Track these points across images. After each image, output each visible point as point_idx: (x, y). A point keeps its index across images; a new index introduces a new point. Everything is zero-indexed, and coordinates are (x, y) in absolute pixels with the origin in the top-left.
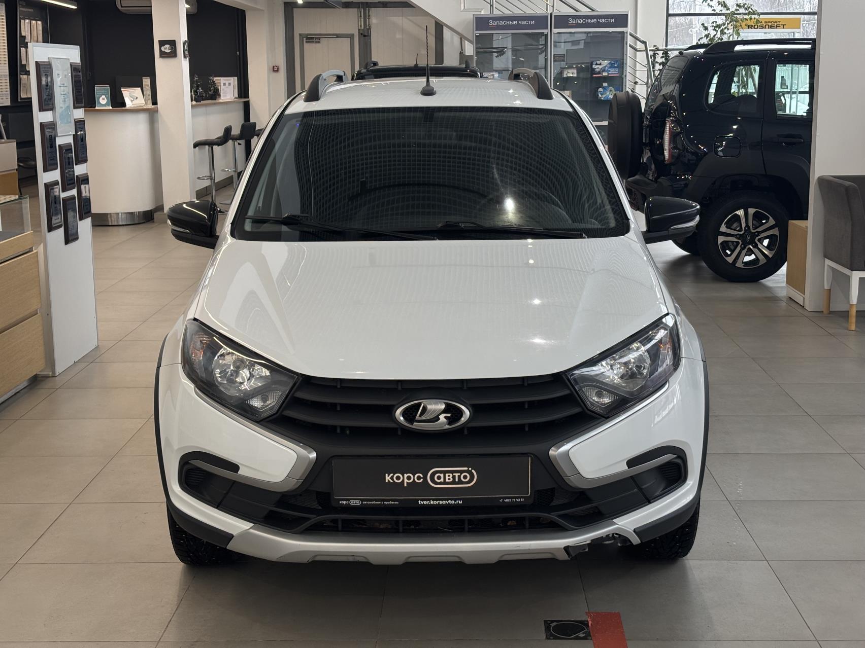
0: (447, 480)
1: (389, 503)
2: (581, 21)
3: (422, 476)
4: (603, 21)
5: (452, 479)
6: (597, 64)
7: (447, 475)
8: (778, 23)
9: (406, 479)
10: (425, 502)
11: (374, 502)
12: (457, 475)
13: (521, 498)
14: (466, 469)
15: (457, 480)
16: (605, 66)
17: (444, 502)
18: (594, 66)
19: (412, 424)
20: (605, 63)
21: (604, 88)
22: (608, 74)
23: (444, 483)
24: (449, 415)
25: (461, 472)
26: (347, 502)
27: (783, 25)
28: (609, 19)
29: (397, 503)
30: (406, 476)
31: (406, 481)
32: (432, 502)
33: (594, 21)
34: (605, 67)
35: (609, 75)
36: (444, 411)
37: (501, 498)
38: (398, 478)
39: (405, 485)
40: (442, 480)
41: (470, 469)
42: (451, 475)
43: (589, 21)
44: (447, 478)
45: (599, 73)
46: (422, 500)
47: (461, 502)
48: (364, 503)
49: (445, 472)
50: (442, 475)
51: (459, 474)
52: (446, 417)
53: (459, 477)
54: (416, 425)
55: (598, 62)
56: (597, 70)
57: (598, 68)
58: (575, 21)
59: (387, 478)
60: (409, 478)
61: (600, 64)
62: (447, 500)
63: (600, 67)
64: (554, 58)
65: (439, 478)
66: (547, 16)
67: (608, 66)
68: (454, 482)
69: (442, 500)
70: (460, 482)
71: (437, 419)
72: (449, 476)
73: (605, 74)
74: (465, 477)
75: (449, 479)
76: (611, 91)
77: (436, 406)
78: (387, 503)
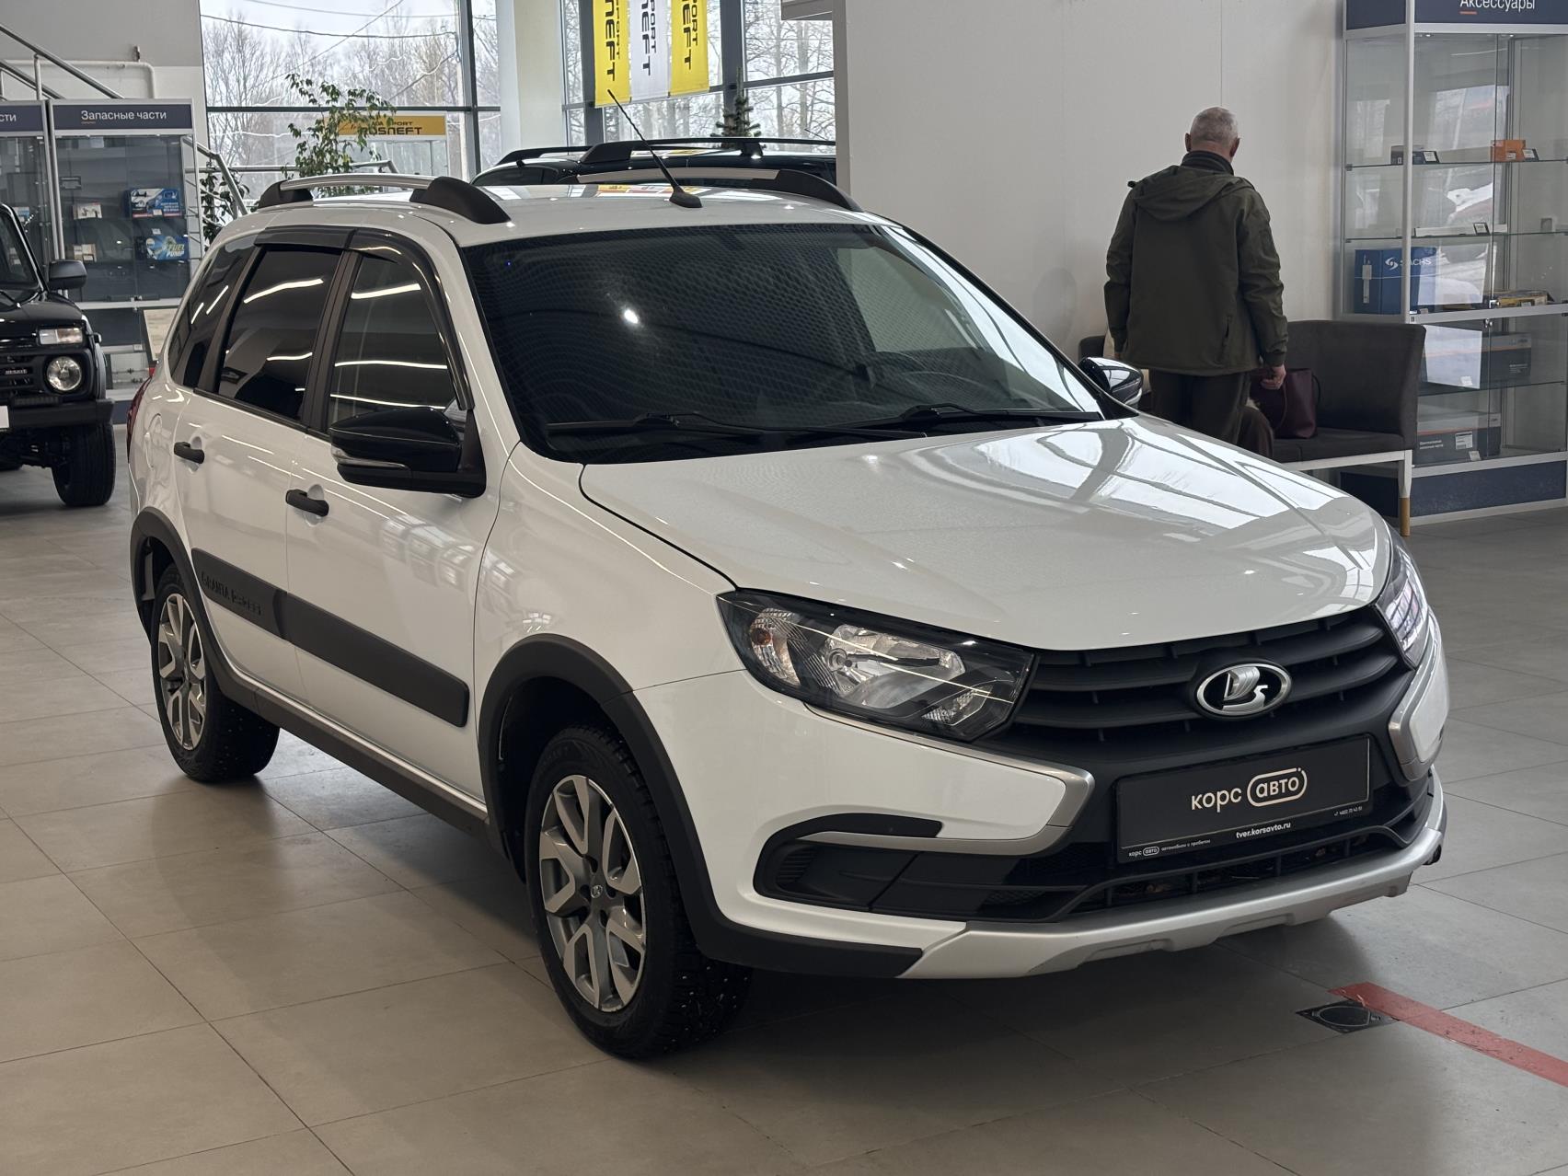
0: (1272, 793)
1: (1197, 844)
2: (106, 116)
3: (1240, 792)
4: (147, 116)
5: (1277, 790)
6: (138, 195)
7: (1272, 784)
8: (409, 126)
9: (1219, 799)
10: (1245, 834)
11: (1178, 846)
12: (1283, 782)
13: (1357, 806)
14: (1295, 770)
15: (1283, 791)
16: (153, 197)
17: (1269, 830)
18: (133, 198)
19: (1221, 708)
20: (153, 193)
21: (155, 238)
22: (163, 212)
23: (1270, 798)
24: (1266, 687)
25: (1288, 776)
26: (1139, 853)
27: (418, 129)
28: (157, 113)
29: (1209, 841)
30: (1219, 794)
31: (1219, 802)
32: (1253, 833)
33: (131, 116)
34: (154, 200)
35: (166, 215)
36: (1260, 682)
37: (1335, 811)
38: (1209, 800)
39: (1219, 811)
40: (1266, 794)
41: (1299, 769)
42: (1276, 783)
43: (122, 116)
44: (1272, 788)
45: (144, 211)
46: (1241, 831)
47: (1288, 826)
48: (1163, 849)
49: (1267, 780)
50: (1265, 786)
51: (1286, 780)
52: (1262, 691)
53: (1286, 784)
54: (1228, 709)
55: (141, 191)
56: (141, 205)
57: (141, 202)
58: (93, 116)
59: (1195, 803)
60: (1223, 798)
61: (145, 195)
62: (1272, 825)
63: (146, 200)
64: (60, 183)
65: (1262, 790)
66: (40, 107)
67: (160, 197)
68: (1280, 795)
69: (1266, 826)
70: (1289, 793)
71: (1251, 696)
72: (1274, 785)
73: (157, 213)
74: (1294, 784)
75: (1274, 791)
76: (170, 243)
77: (1248, 673)
78: (1194, 844)
